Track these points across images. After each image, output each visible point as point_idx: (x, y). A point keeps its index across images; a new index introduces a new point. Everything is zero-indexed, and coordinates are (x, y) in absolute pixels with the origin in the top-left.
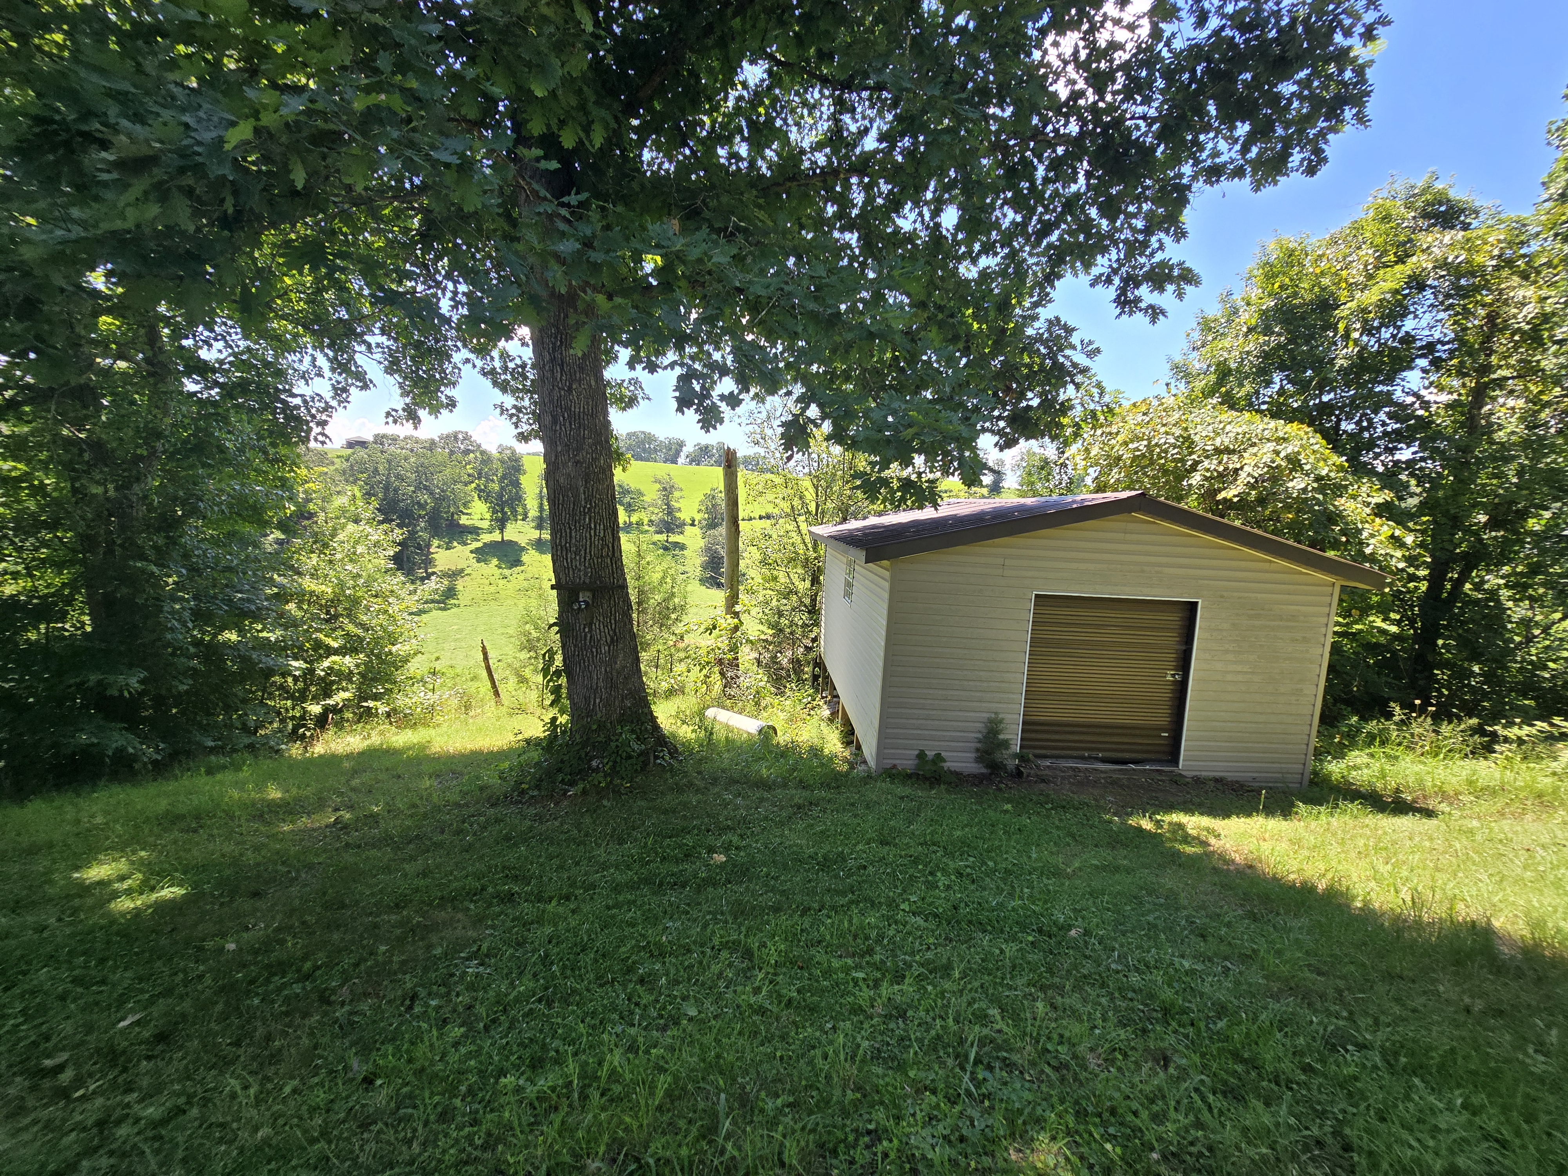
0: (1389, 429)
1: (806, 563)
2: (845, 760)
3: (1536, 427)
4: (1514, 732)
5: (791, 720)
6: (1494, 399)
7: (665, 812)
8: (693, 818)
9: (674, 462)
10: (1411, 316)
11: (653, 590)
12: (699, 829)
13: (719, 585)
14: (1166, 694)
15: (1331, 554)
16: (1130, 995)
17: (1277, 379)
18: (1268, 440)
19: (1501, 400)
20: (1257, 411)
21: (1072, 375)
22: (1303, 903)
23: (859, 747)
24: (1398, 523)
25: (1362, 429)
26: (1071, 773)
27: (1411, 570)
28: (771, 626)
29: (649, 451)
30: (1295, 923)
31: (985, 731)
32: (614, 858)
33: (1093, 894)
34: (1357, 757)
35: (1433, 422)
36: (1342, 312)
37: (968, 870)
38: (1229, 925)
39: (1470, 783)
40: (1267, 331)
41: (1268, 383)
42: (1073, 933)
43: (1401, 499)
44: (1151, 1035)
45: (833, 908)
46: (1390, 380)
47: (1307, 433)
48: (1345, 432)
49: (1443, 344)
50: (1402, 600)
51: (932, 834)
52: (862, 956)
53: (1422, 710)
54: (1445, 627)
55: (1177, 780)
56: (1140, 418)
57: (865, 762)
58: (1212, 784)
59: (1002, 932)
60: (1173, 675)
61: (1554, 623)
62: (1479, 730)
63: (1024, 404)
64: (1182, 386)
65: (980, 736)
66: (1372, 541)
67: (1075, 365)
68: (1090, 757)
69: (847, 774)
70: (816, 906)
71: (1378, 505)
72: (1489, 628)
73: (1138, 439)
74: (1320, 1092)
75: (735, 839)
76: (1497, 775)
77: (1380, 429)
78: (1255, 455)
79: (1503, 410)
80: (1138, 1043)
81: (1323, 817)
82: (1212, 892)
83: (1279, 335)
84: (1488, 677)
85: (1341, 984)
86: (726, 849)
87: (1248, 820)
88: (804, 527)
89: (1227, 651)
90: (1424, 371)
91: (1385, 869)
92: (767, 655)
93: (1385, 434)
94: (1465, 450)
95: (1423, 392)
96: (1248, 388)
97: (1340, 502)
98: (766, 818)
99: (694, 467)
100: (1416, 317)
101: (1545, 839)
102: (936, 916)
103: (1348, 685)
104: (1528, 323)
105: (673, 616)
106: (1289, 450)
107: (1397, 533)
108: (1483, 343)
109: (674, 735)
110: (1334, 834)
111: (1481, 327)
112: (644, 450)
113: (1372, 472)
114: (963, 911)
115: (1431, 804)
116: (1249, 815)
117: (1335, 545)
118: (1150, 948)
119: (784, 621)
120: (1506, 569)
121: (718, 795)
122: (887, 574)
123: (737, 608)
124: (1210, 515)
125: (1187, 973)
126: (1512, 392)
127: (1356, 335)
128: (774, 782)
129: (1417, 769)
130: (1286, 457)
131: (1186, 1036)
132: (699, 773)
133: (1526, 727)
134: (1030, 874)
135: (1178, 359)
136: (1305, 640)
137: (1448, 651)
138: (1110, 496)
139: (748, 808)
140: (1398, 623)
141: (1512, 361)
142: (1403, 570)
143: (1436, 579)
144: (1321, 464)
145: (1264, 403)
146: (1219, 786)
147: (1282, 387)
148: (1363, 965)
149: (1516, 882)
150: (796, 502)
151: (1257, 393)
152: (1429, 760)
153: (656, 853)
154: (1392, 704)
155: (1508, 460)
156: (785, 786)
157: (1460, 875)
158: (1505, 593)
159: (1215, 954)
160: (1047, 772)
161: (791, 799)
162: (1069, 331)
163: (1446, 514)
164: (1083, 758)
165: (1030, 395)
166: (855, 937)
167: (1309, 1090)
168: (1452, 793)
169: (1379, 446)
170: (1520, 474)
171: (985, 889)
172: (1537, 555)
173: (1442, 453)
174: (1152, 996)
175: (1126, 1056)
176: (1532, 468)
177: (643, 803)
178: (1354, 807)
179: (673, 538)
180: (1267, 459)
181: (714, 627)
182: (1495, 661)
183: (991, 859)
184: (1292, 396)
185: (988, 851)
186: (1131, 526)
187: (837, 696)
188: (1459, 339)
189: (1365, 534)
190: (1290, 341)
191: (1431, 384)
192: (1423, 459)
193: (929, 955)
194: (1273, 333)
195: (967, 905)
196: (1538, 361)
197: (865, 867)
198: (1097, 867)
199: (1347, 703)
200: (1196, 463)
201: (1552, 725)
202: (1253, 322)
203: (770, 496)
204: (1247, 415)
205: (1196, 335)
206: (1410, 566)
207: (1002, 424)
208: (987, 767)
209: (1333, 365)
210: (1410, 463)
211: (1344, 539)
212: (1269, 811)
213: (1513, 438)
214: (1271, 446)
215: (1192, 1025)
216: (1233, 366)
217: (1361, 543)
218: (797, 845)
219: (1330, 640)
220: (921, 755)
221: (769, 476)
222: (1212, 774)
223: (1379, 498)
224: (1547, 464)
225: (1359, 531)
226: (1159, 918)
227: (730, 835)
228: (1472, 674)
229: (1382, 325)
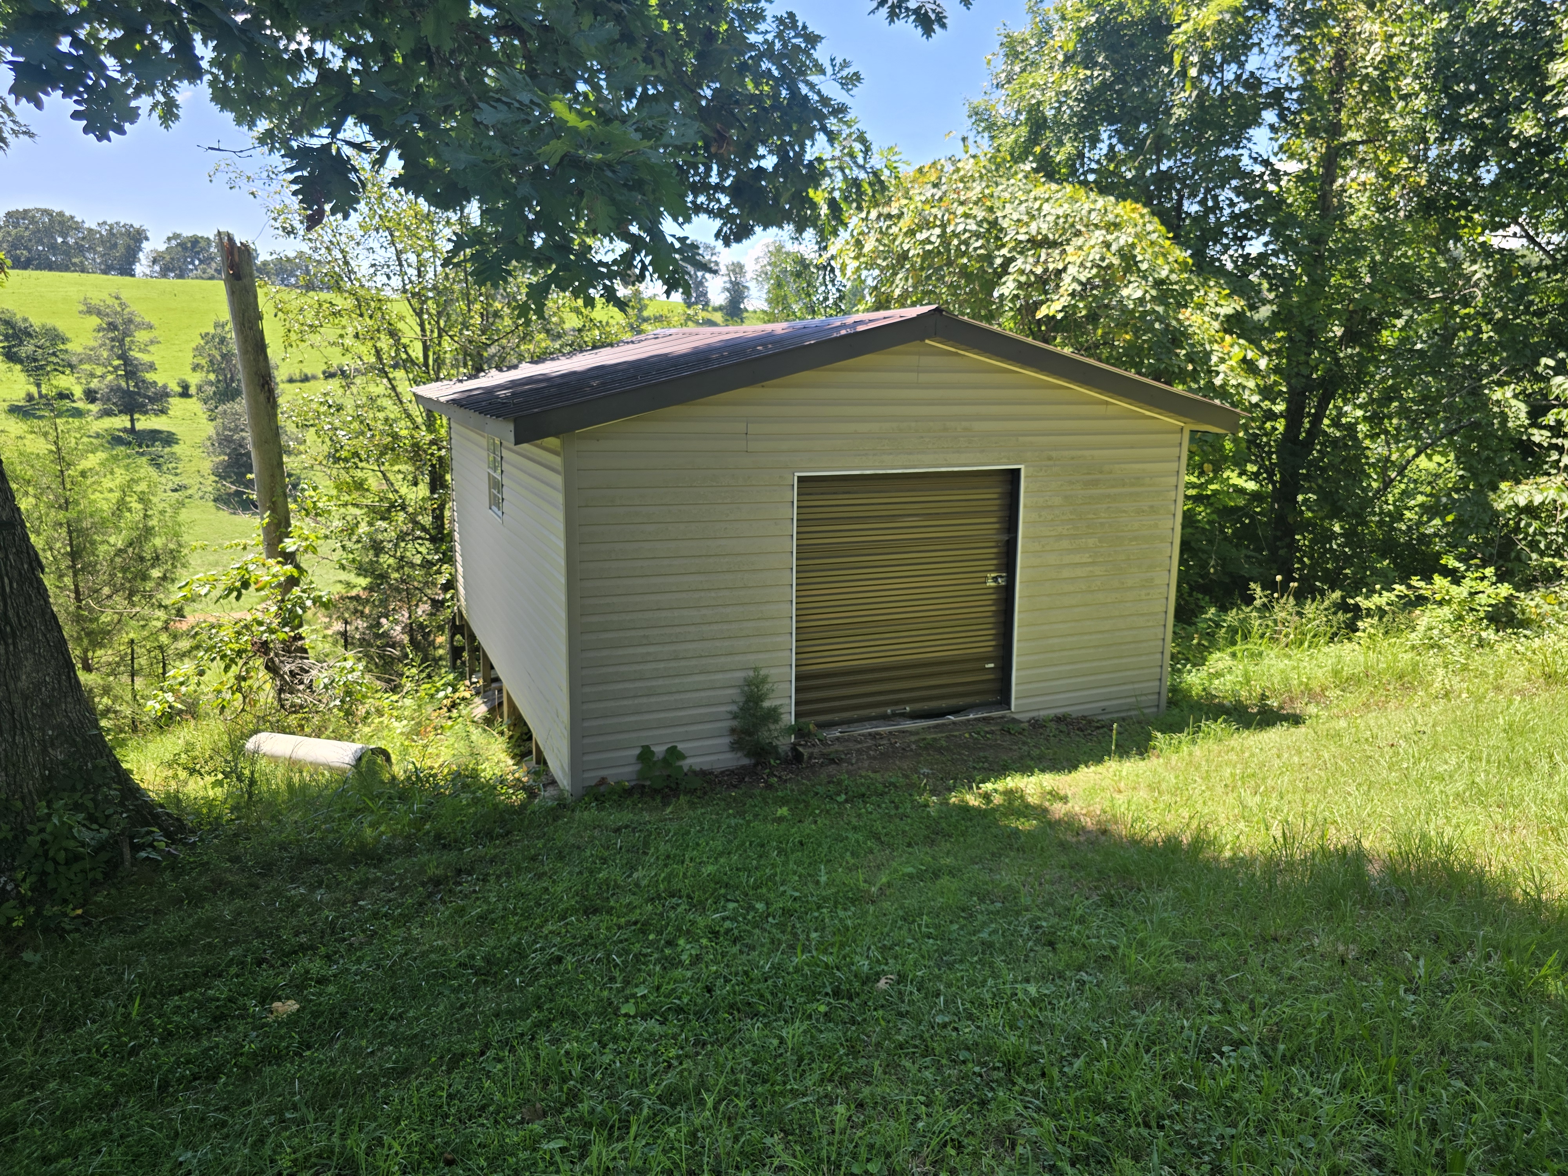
0: (1237, 210)
1: (416, 452)
2: (518, 785)
3: (1386, 209)
4: (1376, 600)
5: (417, 730)
6: (1346, 171)
7: (166, 946)
8: (227, 945)
9: (127, 270)
10: (1255, 50)
11: (102, 525)
12: (242, 964)
13: (247, 505)
14: (987, 608)
15: (1179, 388)
16: (963, 1055)
17: (1104, 136)
18: (1096, 226)
19: (1353, 173)
20: (1081, 183)
21: (821, 117)
22: (1167, 869)
23: (541, 760)
24: (1251, 341)
25: (1208, 211)
26: (870, 742)
27: (1266, 404)
28: (362, 570)
29: (66, 250)
30: (1159, 898)
31: (741, 699)
32: (55, 1060)
33: (908, 918)
34: (1218, 660)
35: (1284, 201)
36: (1177, 38)
37: (728, 924)
38: (1082, 920)
39: (1336, 673)
40: (1089, 62)
41: (1094, 141)
42: (882, 984)
43: (1253, 307)
44: (992, 1106)
45: (505, 1043)
46: (1236, 141)
47: (1142, 216)
48: (1188, 215)
49: (1291, 90)
50: (1258, 446)
51: (668, 879)
52: (560, 1112)
53: (1284, 588)
54: (1307, 477)
55: (1010, 728)
56: (929, 191)
57: (554, 782)
58: (1053, 725)
59: (781, 1009)
60: (995, 579)
61: (1408, 462)
62: (1342, 606)
63: (754, 164)
64: (984, 142)
65: (734, 708)
66: (1222, 368)
67: (825, 101)
68: (894, 715)
69: (523, 806)
70: (475, 1047)
71: (1228, 317)
72: (1347, 474)
73: (927, 225)
74: (1195, 1121)
75: (316, 966)
76: (1362, 659)
77: (1227, 211)
78: (1080, 248)
79: (1355, 185)
80: (977, 1125)
81: (1185, 748)
82: (1061, 878)
83: (1104, 68)
84: (1349, 535)
85: (1212, 966)
86: (298, 988)
87: (1100, 768)
88: (405, 389)
89: (1060, 537)
90: (1272, 127)
91: (1253, 802)
92: (361, 624)
93: (1234, 217)
94: (1318, 240)
95: (1273, 160)
96: (1069, 148)
97: (1185, 314)
98: (375, 915)
99: (172, 283)
100: (1262, 51)
101: (1408, 728)
102: (679, 1010)
103: (1204, 566)
104: (1376, 69)
105: (156, 573)
106: (1122, 242)
107: (1250, 355)
108: (1332, 92)
109: (175, 799)
110: (1198, 768)
111: (1330, 70)
112: (53, 247)
113: (1221, 271)
114: (722, 991)
115: (1298, 707)
116: (1100, 761)
117: (1182, 376)
118: (985, 981)
119: (387, 560)
120: (1363, 398)
121: (278, 893)
122: (557, 461)
123: (290, 544)
124: (1030, 340)
125: (1034, 1003)
126: (1363, 161)
127: (1193, 72)
128: (389, 847)
129: (1281, 666)
130: (1120, 250)
131: (1036, 1094)
132: (235, 860)
133: (1385, 593)
134: (819, 907)
135: (978, 101)
136: (1153, 510)
137: (1309, 509)
138: (896, 314)
139: (339, 903)
140: (1255, 477)
141: (1361, 120)
142: (1257, 405)
143: (1293, 416)
144: (1160, 261)
145: (1092, 171)
146: (1063, 727)
147: (1111, 147)
148: (1236, 934)
149: (1382, 788)
150: (385, 342)
151: (1081, 155)
152: (1295, 652)
153: (152, 1029)
154: (1252, 585)
155: (1361, 252)
156: (409, 850)
157: (1330, 791)
158: (1363, 428)
159: (1068, 966)
160: (838, 747)
161: (422, 871)
162: (813, 40)
163: (1300, 327)
164: (885, 718)
165: (762, 150)
166: (546, 1082)
167: (1183, 1121)
168: (1318, 690)
169: (1226, 235)
170: (1373, 269)
171: (753, 948)
172: (1393, 377)
173: (1294, 243)
174: (990, 1050)
175: (959, 1147)
176: (1384, 262)
177: (119, 941)
178: (1217, 727)
179: (144, 423)
180: (1095, 255)
181: (246, 585)
182: (1356, 515)
183: (760, 898)
184: (1124, 162)
185: (756, 887)
186: (928, 361)
187: (497, 680)
188: (1306, 87)
189: (1214, 359)
190: (1117, 78)
191: (1281, 147)
192: (1275, 253)
193: (670, 1078)
194: (1096, 64)
195: (727, 981)
196: (1386, 121)
197: (559, 960)
198: (911, 876)
199: (1206, 589)
200: (1007, 262)
201: (1410, 587)
202: (1071, 46)
203: (330, 332)
204: (1069, 188)
205: (1000, 65)
206: (1265, 398)
207: (725, 200)
208: (748, 755)
209: (1170, 116)
210: (1262, 257)
211: (1190, 367)
212: (1123, 752)
213: (1365, 223)
214: (1099, 235)
215: (1043, 1075)
216: (1050, 113)
217: (1209, 372)
218: (433, 950)
219: (1180, 508)
220: (646, 754)
221: (325, 295)
222: (1052, 712)
223: (1228, 308)
224: (1398, 258)
225: (1208, 355)
226: (995, 932)
227: (305, 962)
228: (1334, 536)
229: (1225, 61)
